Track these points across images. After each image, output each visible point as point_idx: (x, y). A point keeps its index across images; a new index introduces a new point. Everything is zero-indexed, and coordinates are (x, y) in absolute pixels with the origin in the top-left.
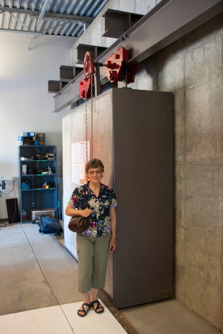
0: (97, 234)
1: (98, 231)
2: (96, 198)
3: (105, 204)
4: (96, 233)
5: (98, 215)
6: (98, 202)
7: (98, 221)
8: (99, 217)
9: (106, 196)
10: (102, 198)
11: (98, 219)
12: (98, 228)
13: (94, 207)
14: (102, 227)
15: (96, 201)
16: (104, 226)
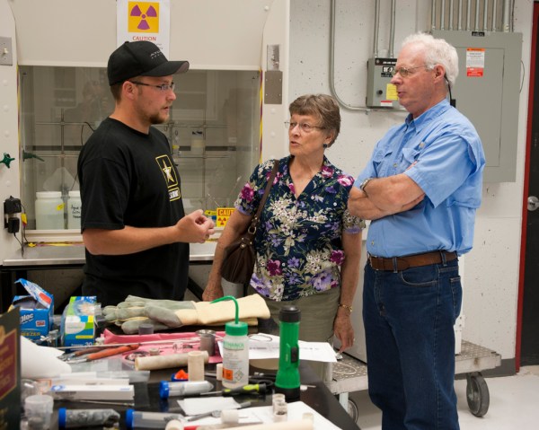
0: (285, 293)
1: (286, 285)
2: (293, 199)
3: (312, 219)
4: (282, 291)
5: (289, 243)
6: (294, 209)
7: (287, 258)
8: (291, 248)
9: (321, 199)
10: (312, 202)
11: (286, 254)
12: (287, 278)
13: (281, 221)
14: (298, 277)
15: (291, 206)
16: (304, 275)
